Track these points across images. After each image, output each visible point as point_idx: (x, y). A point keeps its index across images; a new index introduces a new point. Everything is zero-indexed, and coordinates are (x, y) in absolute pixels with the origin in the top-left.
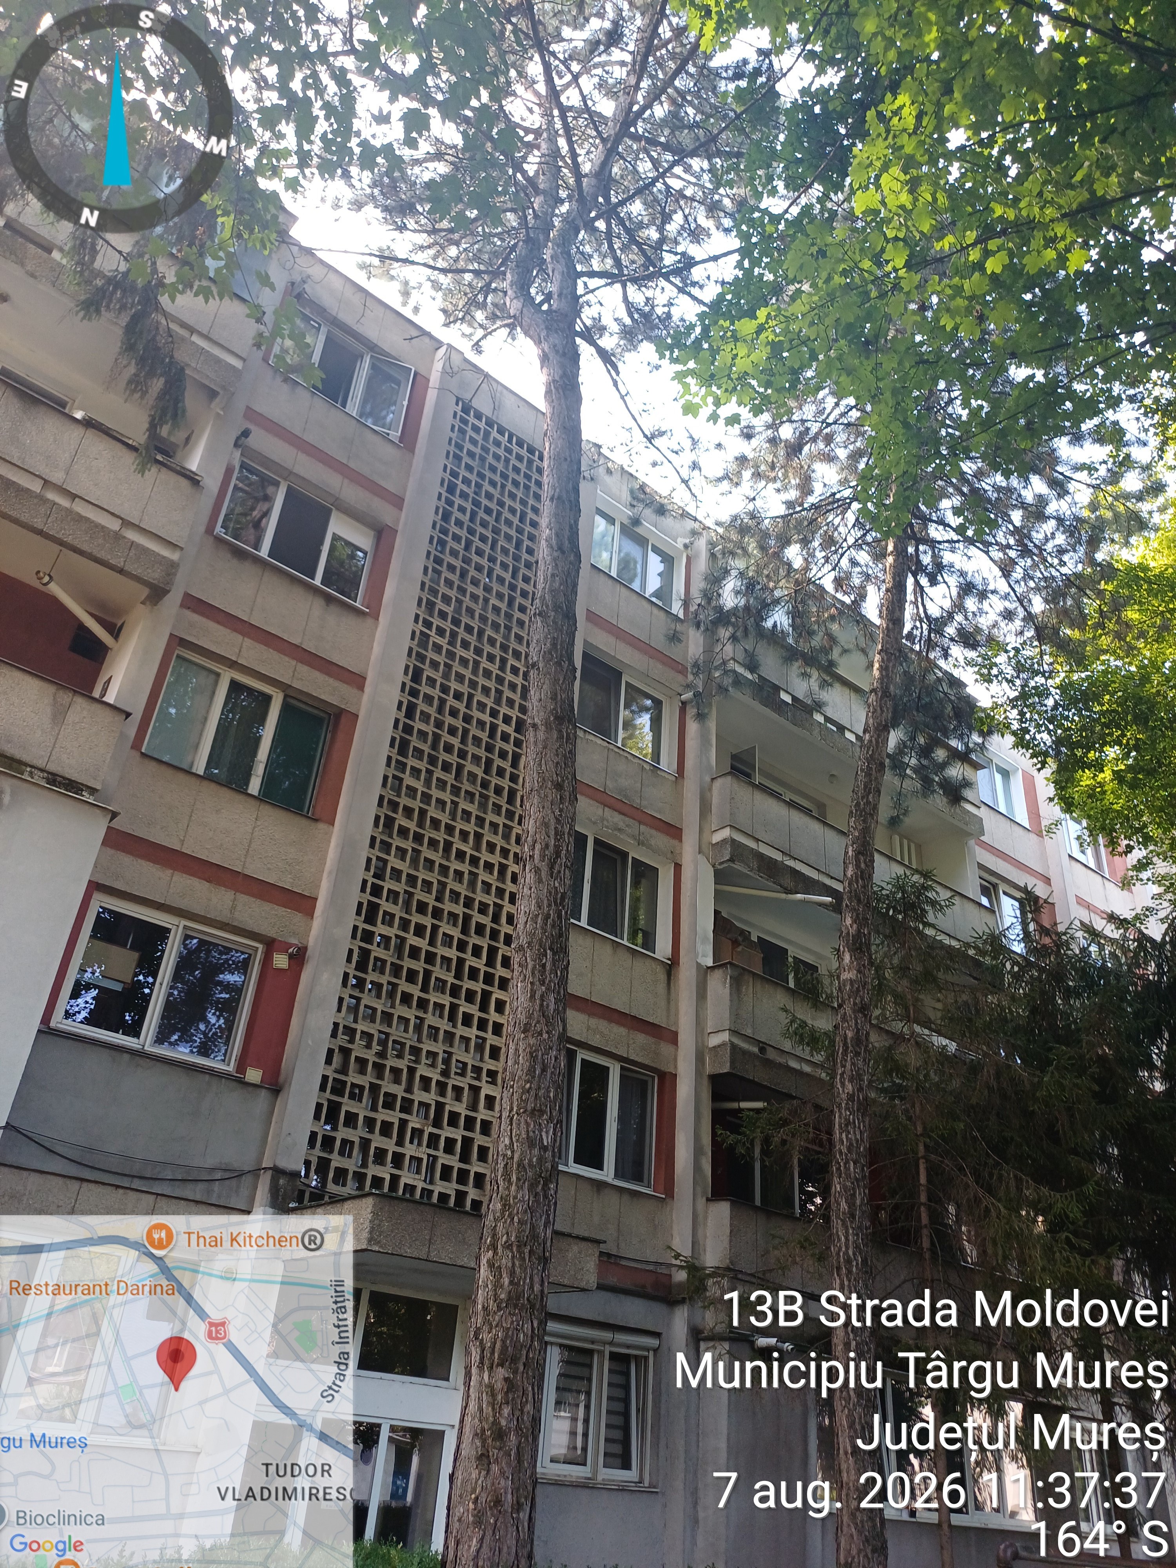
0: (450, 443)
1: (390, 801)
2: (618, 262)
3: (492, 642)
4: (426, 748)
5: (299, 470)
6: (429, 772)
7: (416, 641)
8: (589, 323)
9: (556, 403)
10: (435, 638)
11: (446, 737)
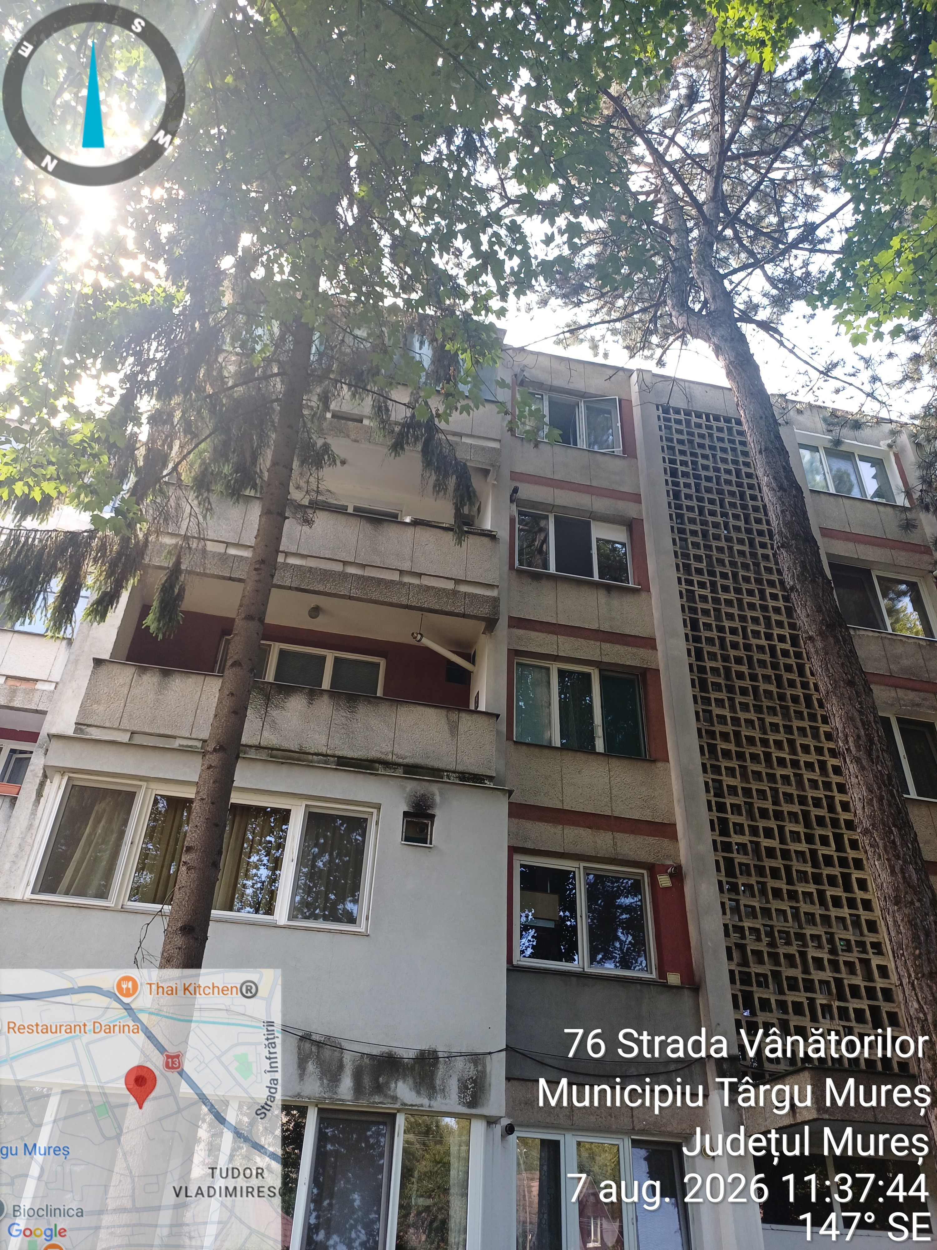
0: (662, 440)
1: (707, 731)
2: (751, 254)
3: (747, 580)
4: (721, 681)
5: (559, 502)
6: (731, 700)
7: (685, 599)
8: (742, 307)
9: (738, 378)
10: (699, 591)
11: (735, 667)
